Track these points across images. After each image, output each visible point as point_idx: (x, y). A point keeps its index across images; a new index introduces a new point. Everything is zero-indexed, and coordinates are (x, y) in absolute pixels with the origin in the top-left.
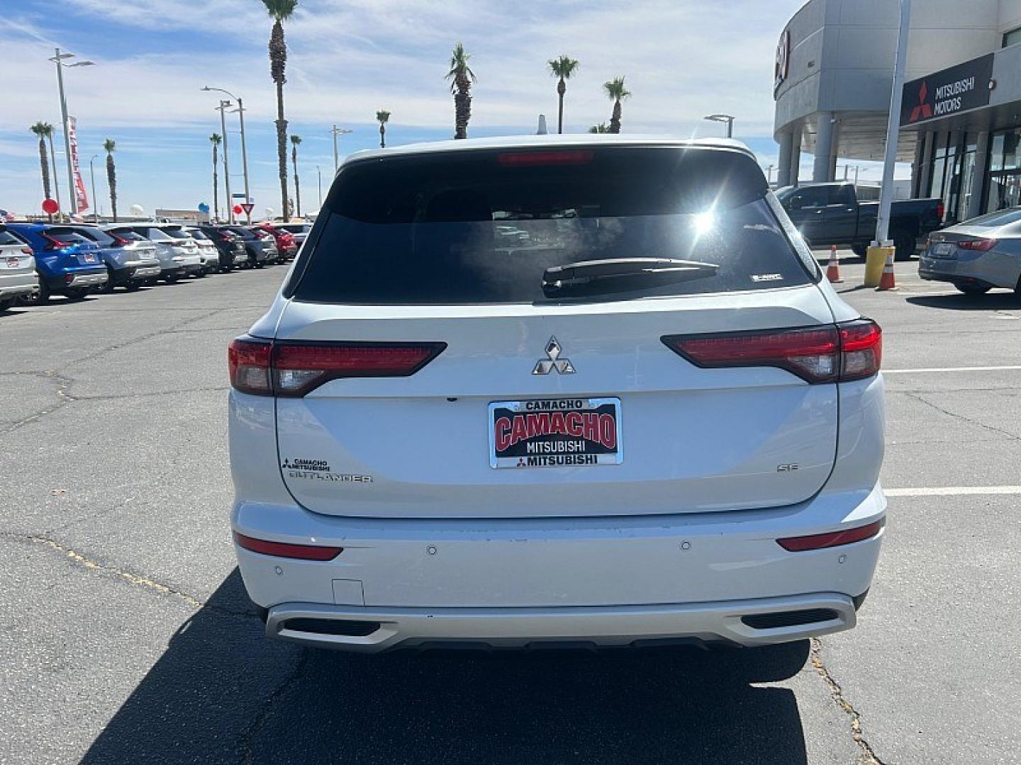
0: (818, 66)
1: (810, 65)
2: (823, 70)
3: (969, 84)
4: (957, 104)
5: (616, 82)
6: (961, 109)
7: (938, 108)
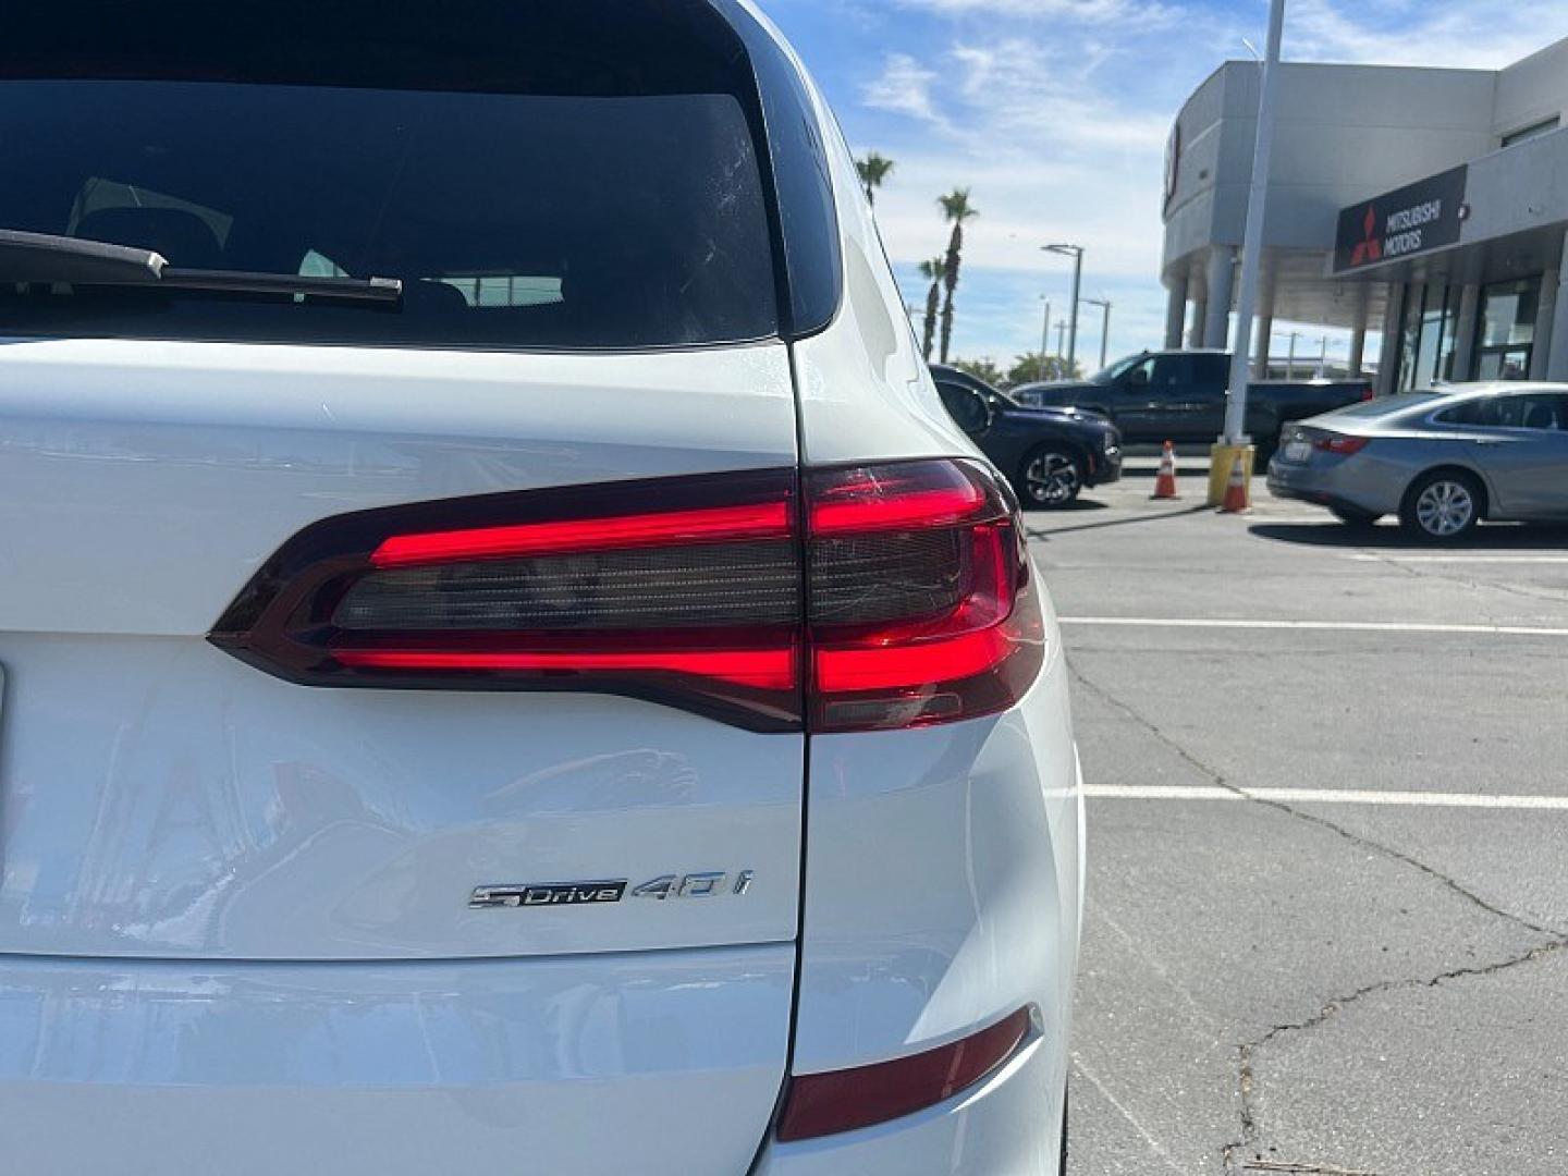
0: (1212, 177)
1: (1203, 175)
2: (1220, 183)
3: (1431, 210)
4: (1416, 241)
5: (957, 195)
6: (1422, 248)
7: (1389, 245)
